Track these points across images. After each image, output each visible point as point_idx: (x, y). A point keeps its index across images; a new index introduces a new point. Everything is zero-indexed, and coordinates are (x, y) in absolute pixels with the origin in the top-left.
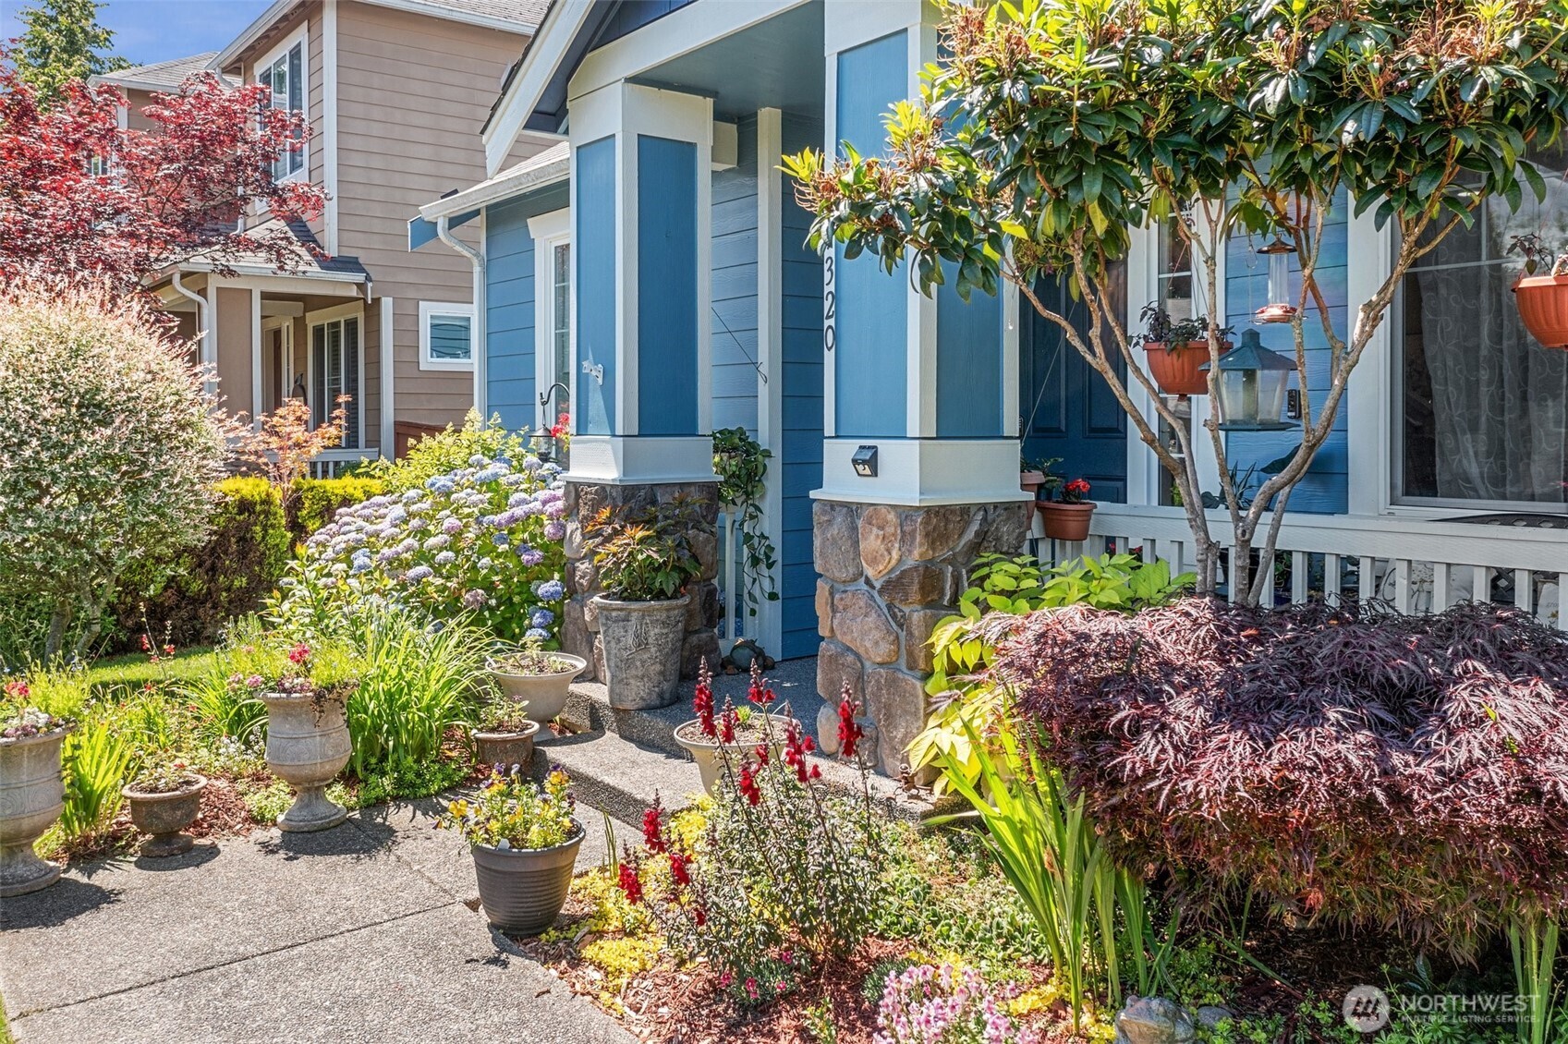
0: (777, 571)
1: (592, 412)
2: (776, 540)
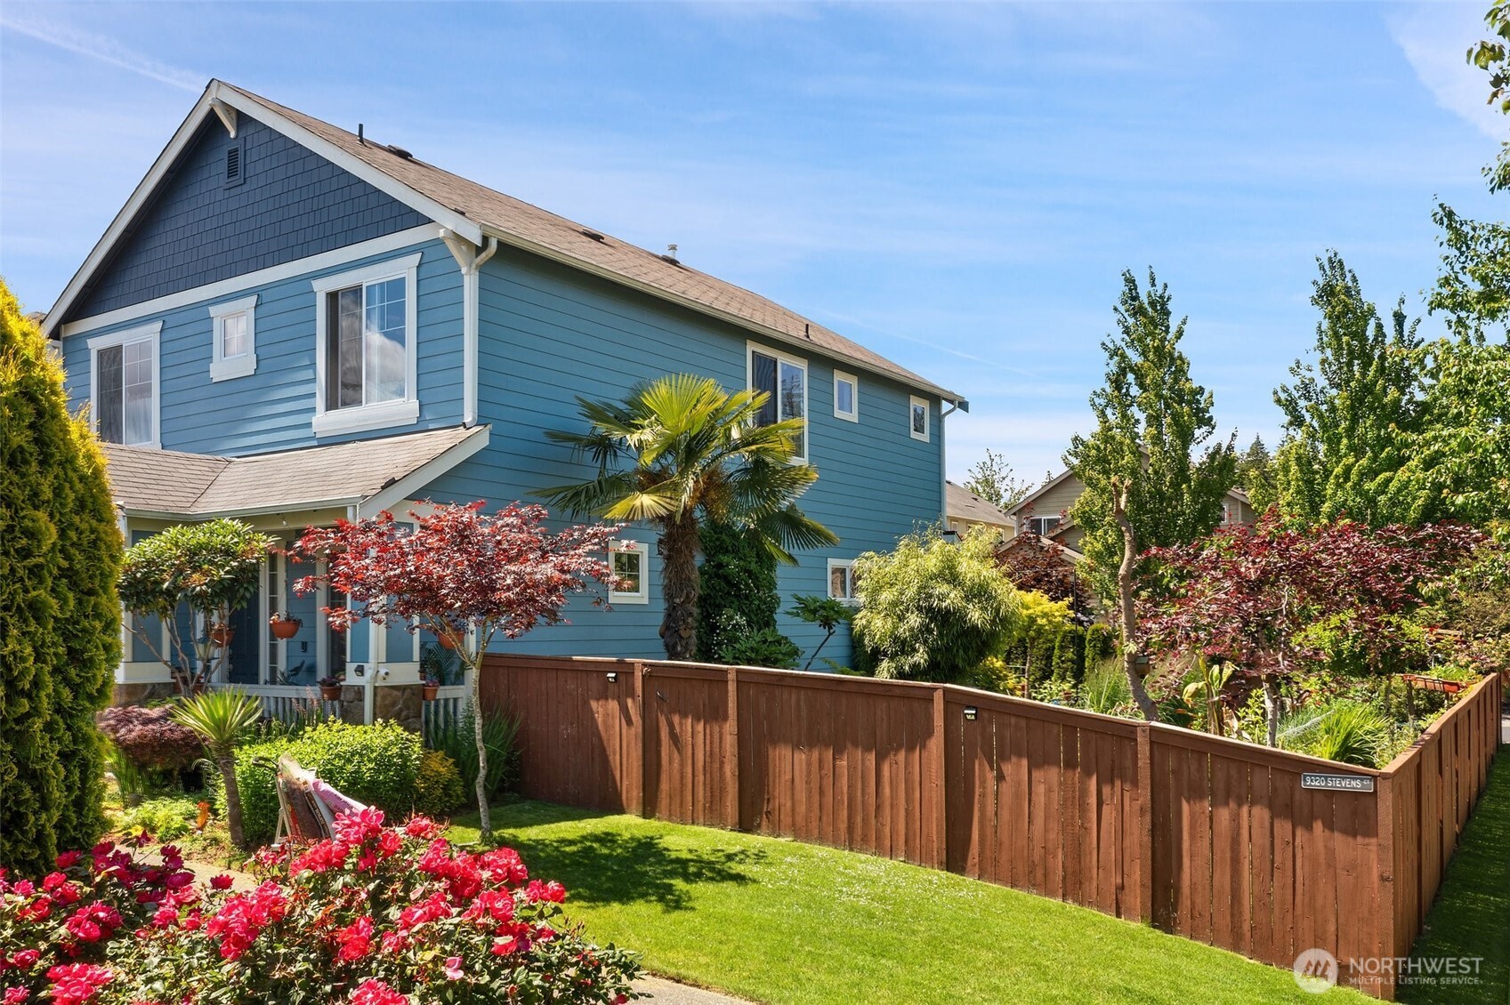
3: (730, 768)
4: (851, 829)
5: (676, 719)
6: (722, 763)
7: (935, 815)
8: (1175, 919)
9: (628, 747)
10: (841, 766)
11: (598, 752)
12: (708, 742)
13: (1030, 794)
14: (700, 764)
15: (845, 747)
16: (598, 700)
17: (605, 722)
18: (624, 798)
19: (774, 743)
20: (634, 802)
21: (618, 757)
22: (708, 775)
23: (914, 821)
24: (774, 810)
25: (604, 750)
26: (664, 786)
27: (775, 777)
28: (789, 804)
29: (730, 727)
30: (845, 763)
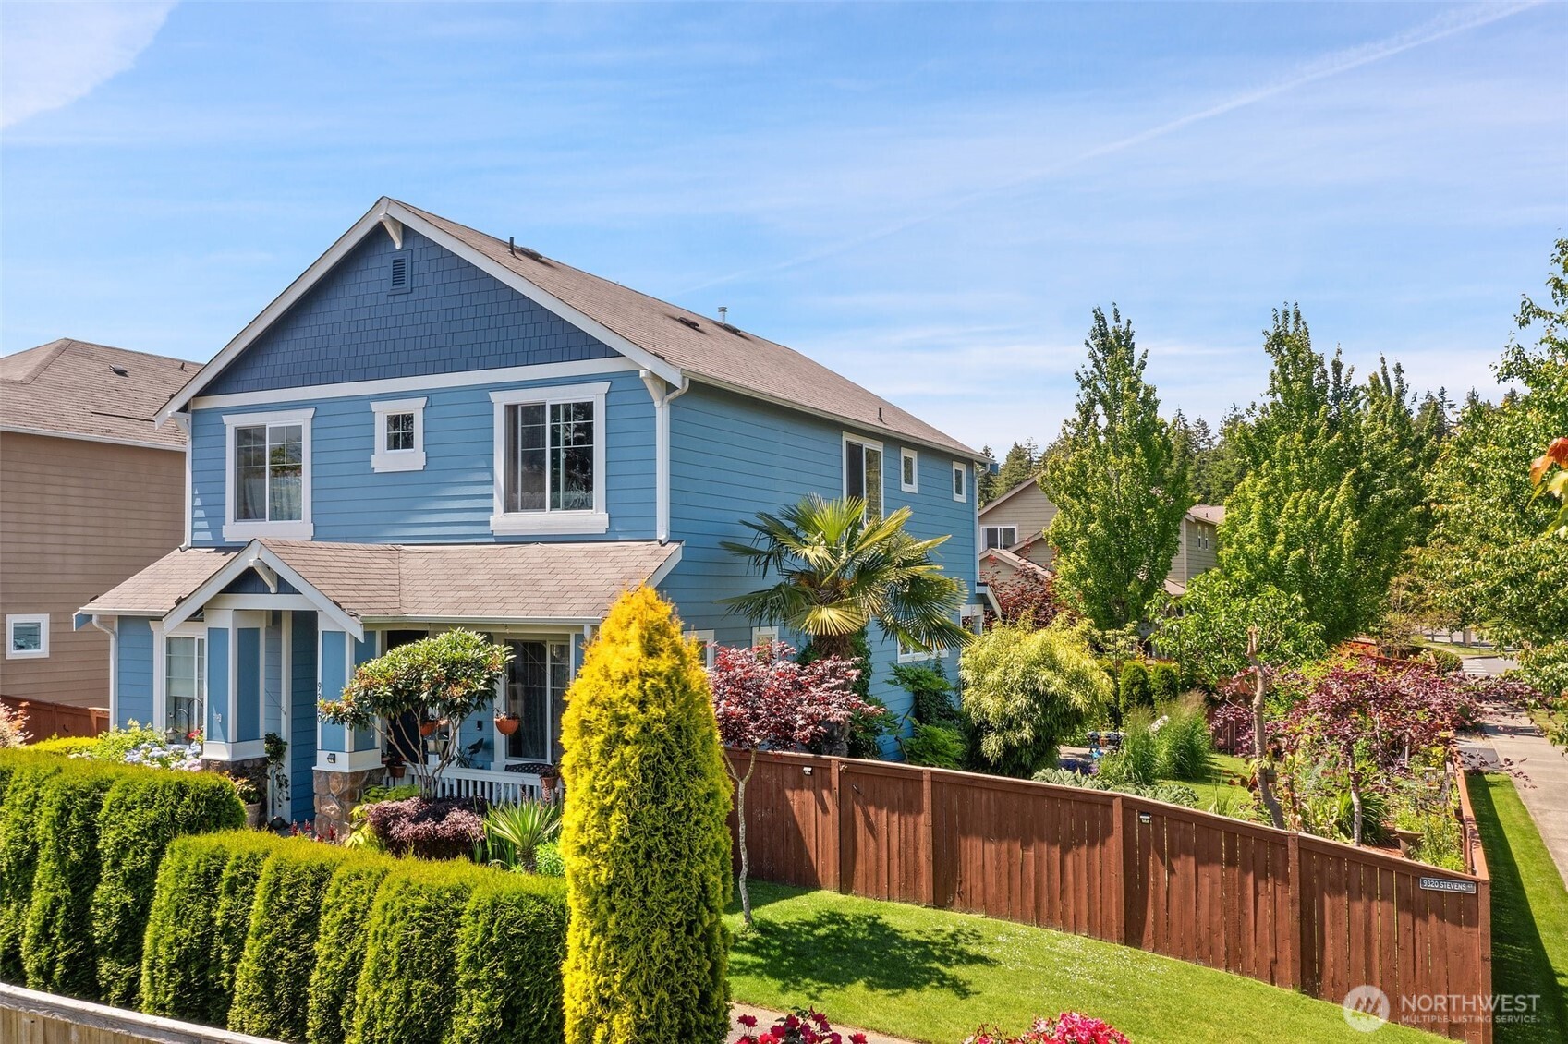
0: (289, 789)
1: (214, 732)
2: (289, 777)
3: (924, 854)
4: (1037, 908)
5: (872, 810)
6: (916, 850)
7: (1114, 900)
8: (1319, 986)
9: (823, 831)
10: (1028, 856)
11: (794, 835)
12: (902, 831)
13: (1197, 885)
14: (895, 849)
15: (1032, 841)
16: (793, 790)
17: (800, 809)
18: (820, 874)
19: (965, 834)
20: (831, 879)
21: (814, 839)
22: (903, 859)
23: (1095, 903)
24: (966, 890)
25: (799, 833)
26: (860, 867)
27: (966, 864)
28: (980, 886)
29: (924, 819)
30: (1032, 853)
